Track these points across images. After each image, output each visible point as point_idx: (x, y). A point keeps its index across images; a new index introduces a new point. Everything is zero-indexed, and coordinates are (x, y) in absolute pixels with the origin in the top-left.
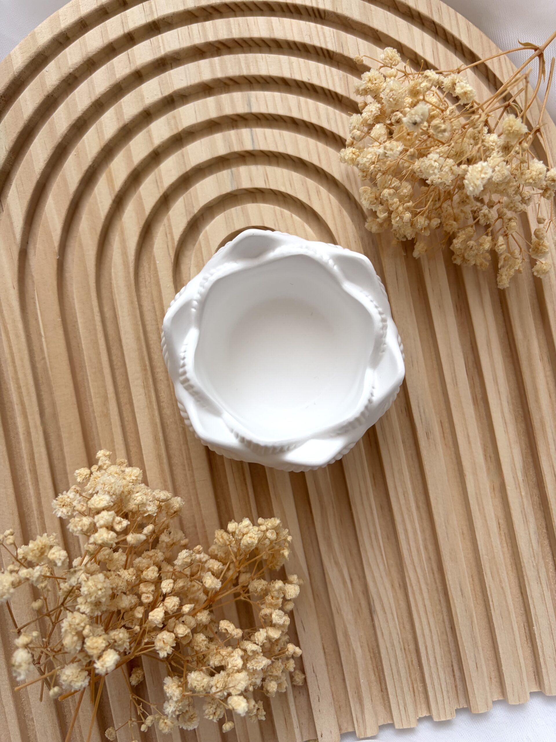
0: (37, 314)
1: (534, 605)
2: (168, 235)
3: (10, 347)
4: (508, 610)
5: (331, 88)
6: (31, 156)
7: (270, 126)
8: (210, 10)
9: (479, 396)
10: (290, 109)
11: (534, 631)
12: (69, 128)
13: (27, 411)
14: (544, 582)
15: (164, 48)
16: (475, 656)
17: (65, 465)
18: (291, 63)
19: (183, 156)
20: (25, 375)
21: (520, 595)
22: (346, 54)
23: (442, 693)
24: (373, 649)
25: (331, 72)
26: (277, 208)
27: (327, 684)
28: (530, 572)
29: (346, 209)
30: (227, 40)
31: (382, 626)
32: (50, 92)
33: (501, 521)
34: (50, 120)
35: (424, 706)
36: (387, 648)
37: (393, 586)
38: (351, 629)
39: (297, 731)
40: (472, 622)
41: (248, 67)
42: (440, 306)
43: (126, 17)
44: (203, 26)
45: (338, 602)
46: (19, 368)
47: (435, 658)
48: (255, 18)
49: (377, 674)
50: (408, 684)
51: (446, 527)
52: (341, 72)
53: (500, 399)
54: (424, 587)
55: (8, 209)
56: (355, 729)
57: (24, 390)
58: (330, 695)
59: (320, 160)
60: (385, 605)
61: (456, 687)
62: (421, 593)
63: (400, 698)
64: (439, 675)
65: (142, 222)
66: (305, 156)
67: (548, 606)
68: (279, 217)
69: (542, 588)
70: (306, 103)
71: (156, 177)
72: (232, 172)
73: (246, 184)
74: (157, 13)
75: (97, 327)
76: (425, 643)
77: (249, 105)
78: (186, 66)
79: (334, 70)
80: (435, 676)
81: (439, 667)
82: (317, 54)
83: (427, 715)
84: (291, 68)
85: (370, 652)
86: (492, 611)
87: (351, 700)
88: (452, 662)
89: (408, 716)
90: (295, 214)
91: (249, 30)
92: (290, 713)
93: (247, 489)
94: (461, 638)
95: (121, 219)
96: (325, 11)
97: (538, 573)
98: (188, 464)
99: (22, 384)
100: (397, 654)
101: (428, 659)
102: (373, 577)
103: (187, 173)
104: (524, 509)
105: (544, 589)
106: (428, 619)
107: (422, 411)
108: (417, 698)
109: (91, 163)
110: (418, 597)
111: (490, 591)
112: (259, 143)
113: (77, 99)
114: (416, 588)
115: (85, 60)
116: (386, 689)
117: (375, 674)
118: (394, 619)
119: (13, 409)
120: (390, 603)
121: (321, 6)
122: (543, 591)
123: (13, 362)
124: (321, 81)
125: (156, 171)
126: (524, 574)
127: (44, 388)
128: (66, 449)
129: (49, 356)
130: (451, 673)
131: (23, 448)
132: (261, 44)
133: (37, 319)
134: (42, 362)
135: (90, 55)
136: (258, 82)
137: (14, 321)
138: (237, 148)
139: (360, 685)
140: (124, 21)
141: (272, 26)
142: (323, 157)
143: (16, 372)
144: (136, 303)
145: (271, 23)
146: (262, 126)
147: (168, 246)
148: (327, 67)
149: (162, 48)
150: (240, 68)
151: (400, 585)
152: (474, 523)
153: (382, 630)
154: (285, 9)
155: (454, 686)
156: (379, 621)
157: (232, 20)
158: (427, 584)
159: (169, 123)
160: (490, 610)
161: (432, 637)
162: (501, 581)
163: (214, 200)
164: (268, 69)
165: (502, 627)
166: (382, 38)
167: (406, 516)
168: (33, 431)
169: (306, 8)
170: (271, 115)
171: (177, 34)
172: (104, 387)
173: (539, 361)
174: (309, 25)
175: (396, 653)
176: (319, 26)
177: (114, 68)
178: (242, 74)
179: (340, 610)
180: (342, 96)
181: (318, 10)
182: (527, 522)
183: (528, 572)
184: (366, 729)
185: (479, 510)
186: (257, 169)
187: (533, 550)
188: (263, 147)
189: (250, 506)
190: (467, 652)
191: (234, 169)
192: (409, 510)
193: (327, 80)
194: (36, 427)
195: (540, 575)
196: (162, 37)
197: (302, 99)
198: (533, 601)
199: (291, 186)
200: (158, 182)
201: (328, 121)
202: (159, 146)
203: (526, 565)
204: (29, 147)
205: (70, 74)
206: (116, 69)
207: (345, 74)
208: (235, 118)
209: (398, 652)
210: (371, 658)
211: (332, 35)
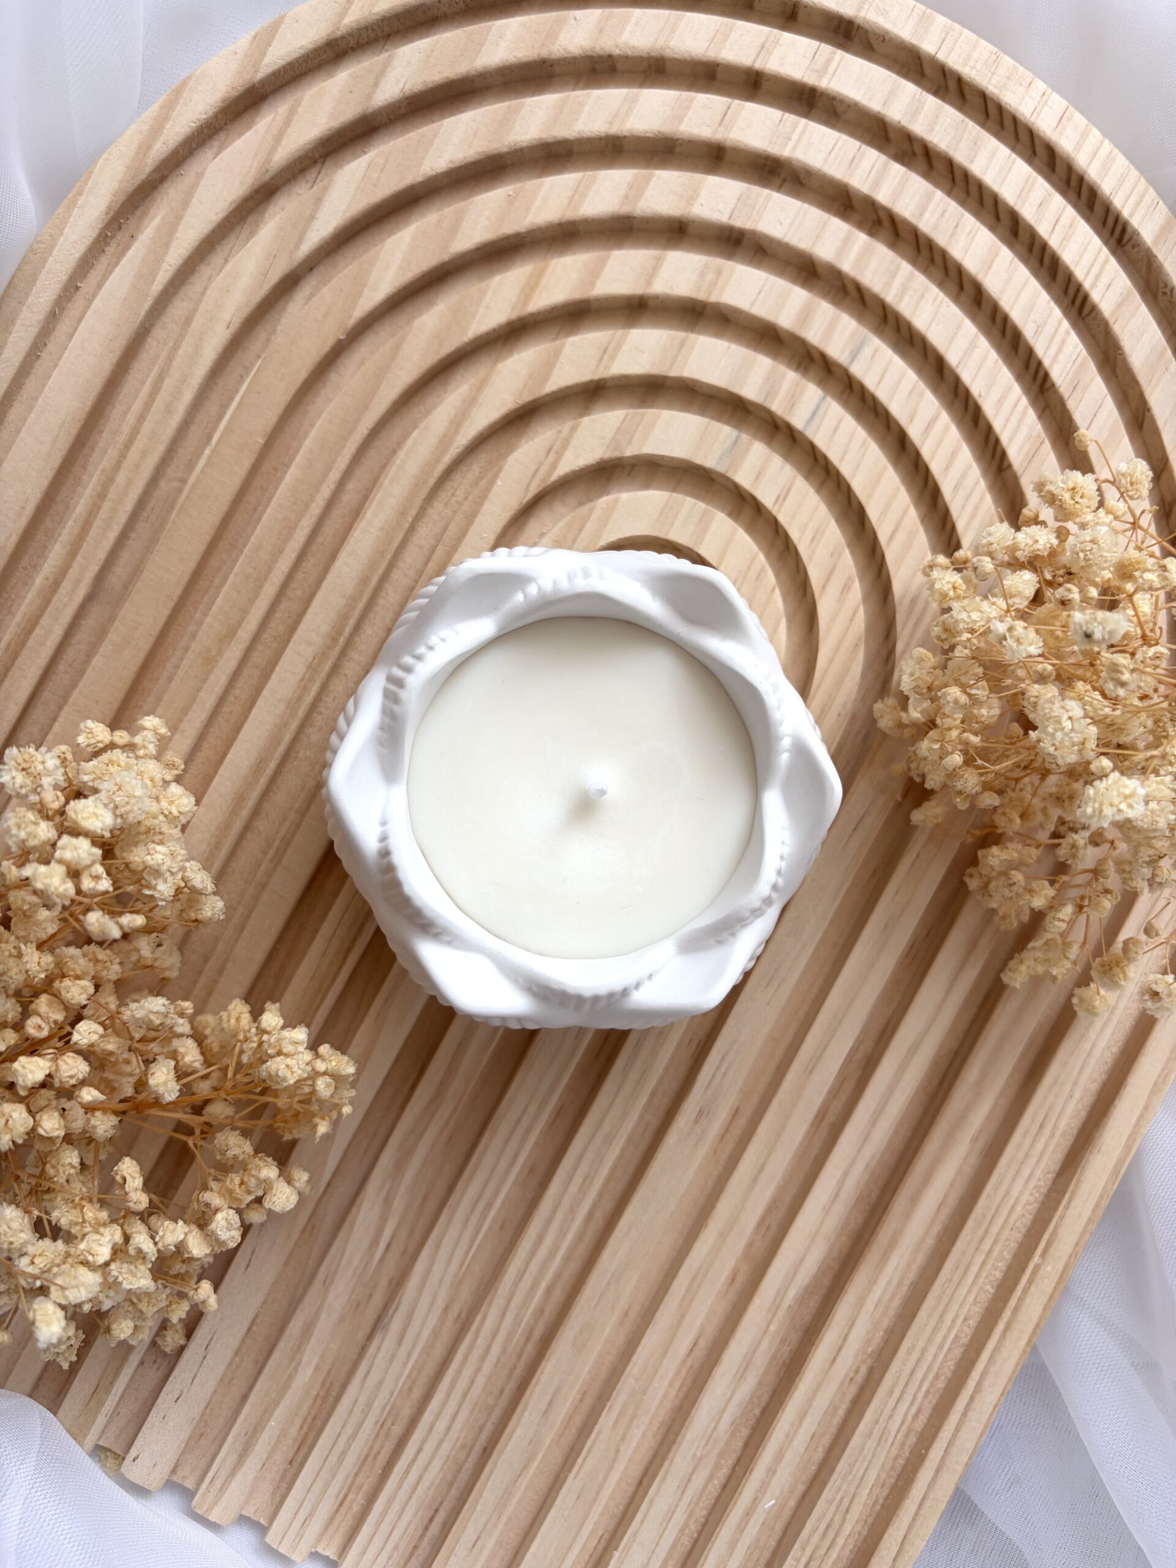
0: (231, 399)
1: (645, 1517)
2: (552, 454)
3: (142, 418)
4: (598, 1493)
5: (1004, 440)
6: (435, 136)
7: (859, 416)
8: (918, 149)
9: (831, 1118)
10: (912, 418)
11: (611, 1558)
12: (534, 143)
13: (85, 545)
14: (690, 1493)
15: (794, 149)
16: (486, 1525)
17: (74, 685)
18: (973, 345)
19: (682, 345)
20: (129, 484)
21: (636, 1482)
22: (1071, 404)
23: (386, 1542)
24: (331, 1384)
25: (1024, 413)
26: (761, 557)
27: (212, 1383)
28: (680, 1462)
29: (867, 649)
30: (905, 222)
31: (377, 1361)
32: (553, 57)
33: (702, 1343)
34: (514, 103)
35: (338, 1540)
36: (356, 1401)
37: (446, 1309)
38: (325, 1325)
39: (101, 1420)
40: (525, 1468)
41: (902, 293)
42: (886, 927)
43: (777, 42)
44: (885, 166)
45: (338, 1266)
46: (127, 463)
47: (420, 1478)
48: (978, 224)
49: (305, 1430)
50: (343, 1487)
51: (609, 1283)
52: (1039, 427)
53: (859, 1150)
54: (495, 1351)
55: (325, 189)
56: (197, 1489)
57: (106, 506)
58: (203, 1405)
59: (892, 537)
60: (409, 1331)
61: (415, 1548)
62: (483, 1359)
63: (312, 1496)
64: (404, 1509)
65: (527, 398)
66: (873, 513)
67: (664, 1536)
68: (753, 574)
69: (680, 1500)
70: (946, 429)
71: (610, 342)
72: (738, 438)
73: (743, 478)
74: (831, 80)
75: (314, 505)
76: (424, 1441)
77: (854, 355)
78: (806, 206)
79: (1031, 415)
80: (396, 1507)
81: (415, 1497)
82: (1027, 365)
83: (331, 1557)
84: (967, 353)
85: (323, 1385)
86: (572, 1476)
87: (230, 1439)
88: (441, 1503)
89: (300, 1536)
90: (781, 591)
91: (953, 234)
92: (112, 1383)
93: (340, 968)
94: (488, 1479)
95: (497, 360)
96: (1094, 308)
97: (693, 1472)
98: (278, 849)
99: (112, 494)
100: (365, 1425)
101: (407, 1472)
102: (428, 1272)
103: (665, 378)
104: (754, 1352)
105: (681, 1504)
106: (460, 1407)
107: (723, 1069)
108: (339, 1518)
109: (523, 230)
110: (473, 1360)
111: (595, 1441)
112: (818, 428)
113: (587, 108)
114: (481, 1341)
115: (652, 54)
116: (302, 1465)
117: (301, 1428)
118: (405, 1364)
119: (62, 522)
120: (419, 1335)
121: (1095, 296)
122: (677, 1506)
123: (128, 445)
124: (996, 415)
125: (620, 332)
126: (671, 1455)
127: (142, 529)
128: (97, 661)
129: (194, 485)
130: (426, 1522)
131: (27, 601)
132: (953, 273)
133: (224, 408)
134: (175, 484)
135: (668, 53)
136: (898, 329)
137: (183, 380)
138: (777, 407)
139: (264, 1429)
140: (767, 46)
141: (992, 262)
142: (901, 536)
143: (118, 465)
144: (410, 519)
145: (997, 254)
146: (846, 404)
147: (536, 472)
148: (1024, 401)
149: (791, 144)
150: (888, 284)
151: (459, 1315)
152: (658, 1314)
153: (371, 1368)
154: (1036, 249)
155: (413, 1544)
156: (379, 1348)
157: (939, 194)
158: (504, 1351)
159: (702, 274)
160: (570, 1472)
161: (441, 1442)
162: (623, 1439)
163: (672, 459)
164: (930, 325)
165: (566, 1513)
166: (1145, 426)
167: (560, 1216)
168: (66, 585)
169: (1069, 277)
170: (874, 399)
171: (833, 142)
172: (245, 612)
173: (968, 1140)
174: (1051, 312)
175: (363, 1422)
176: (1066, 324)
177: (688, 108)
178: (882, 296)
179: (332, 1281)
180: (1010, 466)
181: (1086, 297)
182: (741, 1377)
183: (678, 1459)
184: (216, 1503)
185: (683, 1298)
186: (782, 469)
187: (715, 1428)
188: (820, 441)
189: (323, 999)
190: (479, 1507)
191: (745, 437)
192: (572, 1211)
193: (1008, 420)
194: (77, 583)
195: (693, 1478)
196: (806, 124)
197: (945, 417)
198: (648, 1511)
199: (812, 541)
200: (607, 352)
201: (956, 488)
202: (656, 298)
203: (684, 1444)
204: (444, 117)
205: (610, 56)
206: (690, 114)
207: (1043, 435)
208: (816, 355)
209: (368, 1425)
210: (317, 1396)
211: (1074, 357)
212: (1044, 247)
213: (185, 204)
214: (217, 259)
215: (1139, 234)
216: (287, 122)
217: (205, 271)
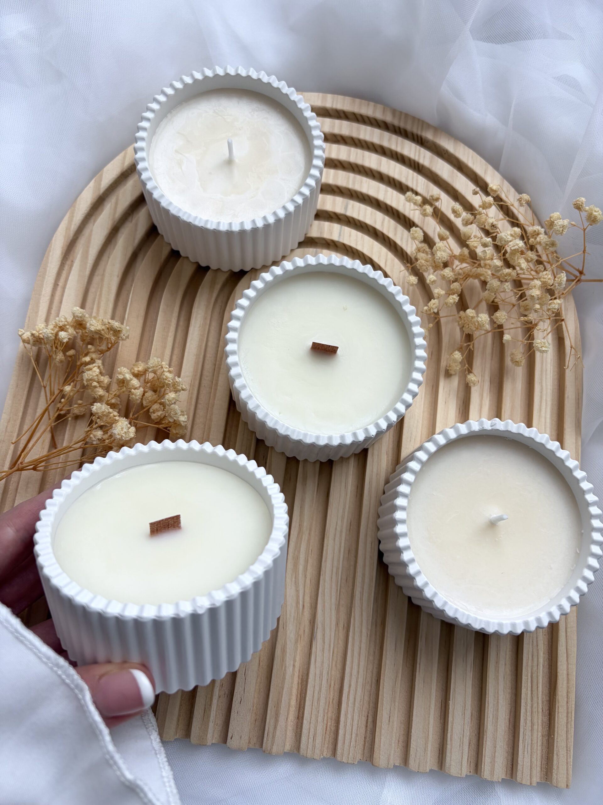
1: (455, 680)
8: (339, 138)
10: (375, 222)
16: (390, 709)
24: (303, 675)
27: (253, 692)
30: (345, 162)
31: (317, 653)
36: (315, 675)
37: (337, 624)
40: (397, 677)
41: (354, 183)
50: (324, 718)
58: (252, 702)
60: (325, 636)
61: (365, 738)
63: (312, 727)
64: (353, 716)
76: (350, 681)
83: (331, 757)
84: (385, 195)
85: (299, 678)
86: (417, 673)
88: (368, 712)
89: (314, 746)
92: (210, 705)
94: (383, 688)
96: (423, 166)
100: (323, 683)
101: (348, 698)
102: (324, 606)
106: (359, 660)
108: (328, 736)
110: (357, 638)
111: (421, 654)
114: (357, 630)
116: (303, 717)
117: (297, 700)
118: (329, 650)
120: (330, 635)
121: (421, 161)
122: (467, 671)
138: (326, 236)
146: (350, 227)
153: (316, 657)
154: (394, 155)
156: (316, 647)
157: (353, 149)
158: (368, 629)
161: (357, 678)
162: (432, 649)
165: (422, 692)
169: (410, 159)
170: (359, 222)
176: (415, 174)
178: (347, 187)
179: (286, 626)
181: (418, 164)
183: (458, 648)
190: (384, 703)
197: (387, 218)
198: (455, 676)
211: (423, 183)
212: (396, 153)
215: (427, 138)
216: (116, 204)
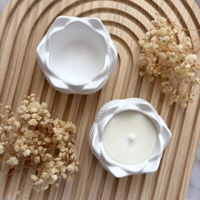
20: (20, 60)
26: (120, 45)
46: (19, 56)
57: (18, 64)
72: (112, 27)
77: (126, 10)
90: (125, 49)
105: (147, 195)
112: (124, 23)
124: (151, 13)
129: (30, 57)
133: (32, 44)
148: (154, 10)
159: (99, 4)
164: (137, 2)
186: (120, 30)
195: (148, 191)
199: (127, 40)
201: (148, 26)
208: (120, 11)
213: (18, 15)
214: (24, 22)
217: (23, 24)
